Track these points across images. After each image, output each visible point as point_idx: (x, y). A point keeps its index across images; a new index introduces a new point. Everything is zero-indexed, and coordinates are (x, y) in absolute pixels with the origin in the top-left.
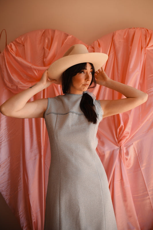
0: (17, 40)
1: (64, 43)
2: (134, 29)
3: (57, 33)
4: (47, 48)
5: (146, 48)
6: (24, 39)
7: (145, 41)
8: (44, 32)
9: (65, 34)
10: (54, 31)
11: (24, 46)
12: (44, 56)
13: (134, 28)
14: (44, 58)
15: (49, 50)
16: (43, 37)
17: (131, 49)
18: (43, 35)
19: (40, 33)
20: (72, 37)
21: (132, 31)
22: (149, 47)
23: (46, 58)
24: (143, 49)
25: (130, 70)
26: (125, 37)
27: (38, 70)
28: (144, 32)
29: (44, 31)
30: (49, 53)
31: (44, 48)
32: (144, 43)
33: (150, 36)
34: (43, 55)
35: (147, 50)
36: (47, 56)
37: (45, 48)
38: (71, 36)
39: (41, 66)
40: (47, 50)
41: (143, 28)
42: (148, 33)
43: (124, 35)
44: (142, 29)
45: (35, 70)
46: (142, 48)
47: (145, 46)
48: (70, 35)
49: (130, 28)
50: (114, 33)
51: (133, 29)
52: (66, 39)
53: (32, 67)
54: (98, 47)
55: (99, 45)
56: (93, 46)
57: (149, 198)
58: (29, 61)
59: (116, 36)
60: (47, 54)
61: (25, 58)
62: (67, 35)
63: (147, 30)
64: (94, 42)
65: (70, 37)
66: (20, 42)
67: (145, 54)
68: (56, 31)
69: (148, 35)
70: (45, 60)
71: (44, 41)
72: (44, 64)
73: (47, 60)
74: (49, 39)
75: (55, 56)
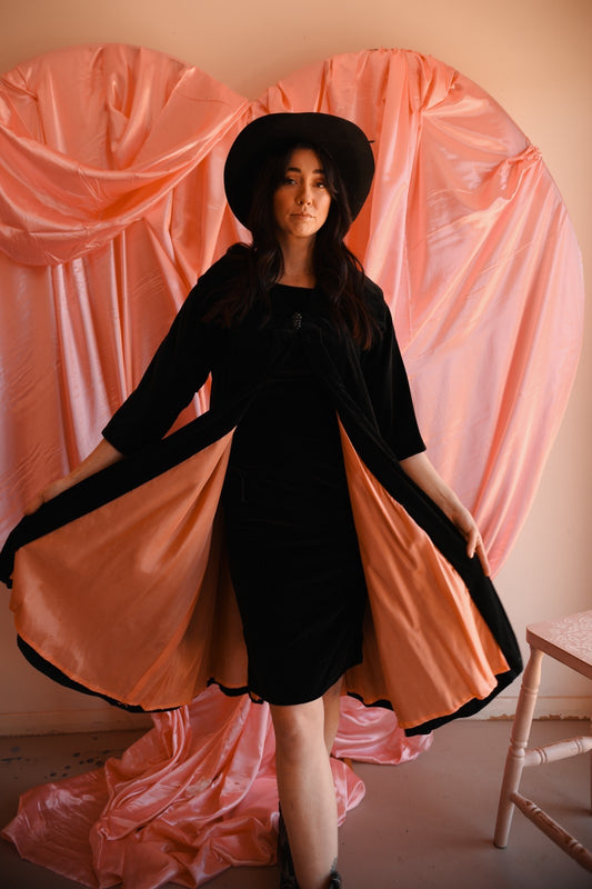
0: (11, 79)
1: (173, 92)
2: (385, 54)
3: (144, 56)
4: (119, 107)
5: (420, 111)
6: (32, 75)
7: (416, 90)
8: (102, 52)
9: (172, 60)
10: (136, 52)
11: (36, 99)
12: (110, 136)
13: (386, 50)
14: (108, 143)
15: (128, 114)
16: (98, 71)
17: (381, 116)
18: (100, 62)
19: (91, 58)
20: (198, 71)
21: (379, 61)
22: (430, 109)
23: (119, 140)
24: (414, 115)
25: (386, 178)
26: (359, 76)
27: (102, 180)
28: (415, 65)
29: (100, 49)
30: (126, 127)
31: (106, 108)
32: (417, 97)
33: (431, 76)
34: (104, 132)
35: (425, 118)
36: (122, 135)
37: (112, 108)
38: (193, 70)
39: (100, 169)
40: (118, 116)
41: (410, 51)
42: (427, 66)
43: (358, 71)
44: (409, 55)
45: (91, 179)
46: (411, 112)
47: (417, 107)
48: (191, 68)
49: (373, 50)
50: (325, 63)
51: (382, 52)
52: (176, 79)
53: (80, 171)
56: (264, 102)
58: (61, 148)
59: (333, 72)
60: (118, 130)
61: (45, 140)
62: (181, 67)
63: (423, 58)
64: (267, 90)
65: (190, 72)
66: (21, 85)
67: (419, 129)
68: (142, 51)
69: (424, 71)
70: (114, 147)
71: (105, 85)
72: (111, 161)
73: (122, 147)
74: (120, 78)
75: (144, 134)
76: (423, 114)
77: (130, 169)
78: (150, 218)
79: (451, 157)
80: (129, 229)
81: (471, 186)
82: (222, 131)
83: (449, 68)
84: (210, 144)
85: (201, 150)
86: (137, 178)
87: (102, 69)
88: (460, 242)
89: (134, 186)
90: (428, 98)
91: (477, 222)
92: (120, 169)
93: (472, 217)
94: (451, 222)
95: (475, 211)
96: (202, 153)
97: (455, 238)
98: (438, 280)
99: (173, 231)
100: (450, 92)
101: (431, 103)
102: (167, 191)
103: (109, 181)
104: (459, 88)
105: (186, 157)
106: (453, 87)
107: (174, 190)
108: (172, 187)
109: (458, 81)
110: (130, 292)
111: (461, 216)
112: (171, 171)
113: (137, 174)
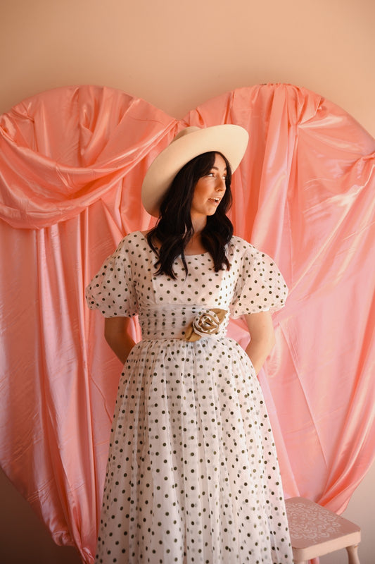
0: (17, 109)
1: (124, 115)
2: (271, 87)
3: (106, 93)
4: (87, 126)
5: (297, 124)
6: (31, 107)
7: (294, 110)
8: (78, 91)
9: (126, 95)
10: (101, 90)
11: (33, 122)
12: (80, 145)
13: (272, 85)
14: (79, 149)
15: (93, 130)
16: (75, 103)
17: (268, 128)
18: (77, 97)
19: (70, 94)
20: (141, 101)
21: (267, 91)
22: (304, 123)
23: (86, 148)
24: (292, 128)
25: (269, 171)
26: (254, 102)
27: (71, 175)
28: (291, 94)
29: (77, 88)
30: (91, 138)
31: (79, 126)
32: (294, 115)
33: (304, 100)
34: (77, 142)
35: (300, 129)
36: (88, 144)
37: (83, 127)
38: (138, 101)
40: (87, 131)
41: (289, 85)
42: (300, 94)
43: (252, 99)
44: (288, 87)
45: (65, 174)
46: (289, 125)
47: (295, 122)
48: (137, 100)
49: (263, 85)
50: (230, 94)
51: (269, 86)
52: (127, 106)
53: (57, 168)
54: (199, 124)
55: (200, 118)
56: (187, 121)
57: (316, 434)
58: (47, 153)
59: (235, 100)
60: (86, 141)
61: (37, 150)
62: (130, 99)
63: (298, 89)
64: (189, 113)
65: (136, 102)
66: (24, 113)
67: (296, 136)
68: (105, 89)
69: (299, 99)
70: (83, 152)
71: (79, 111)
72: (81, 162)
73: (88, 152)
74: (89, 107)
75: (104, 143)
76: (299, 126)
77: (93, 166)
78: (107, 201)
79: (320, 156)
80: (90, 207)
81: (335, 176)
82: (156, 141)
83: (317, 95)
84: (148, 148)
85: (141, 153)
86: (95, 173)
87: (77, 101)
88: (328, 216)
89: (93, 178)
90: (301, 119)
91: (340, 202)
92: (86, 167)
93: (336, 198)
94: (321, 202)
95: (336, 194)
96: (141, 156)
97: (323, 214)
98: (312, 243)
99: (122, 208)
100: (318, 111)
101: (304, 120)
102: (118, 180)
103: (77, 175)
104: (324, 109)
105: (130, 158)
106: (320, 108)
107: (124, 179)
108: (122, 177)
109: (324, 104)
110: (90, 251)
111: (327, 198)
112: (119, 168)
113: (95, 170)
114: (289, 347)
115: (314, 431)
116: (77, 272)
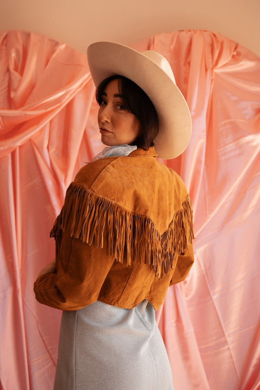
1: (51, 60)
2: (189, 33)
3: (33, 39)
4: (16, 70)
5: (212, 69)
7: (210, 56)
8: (6, 37)
9: (52, 40)
10: (28, 36)
12: (10, 88)
13: (190, 31)
14: (9, 91)
15: (22, 74)
16: (4, 47)
17: (187, 73)
18: (5, 41)
20: (67, 47)
21: (185, 37)
22: (221, 67)
23: (15, 90)
24: (209, 72)
26: (172, 47)
28: (209, 40)
29: (5, 34)
30: (20, 82)
31: (8, 70)
32: (210, 60)
33: (220, 46)
34: (6, 85)
35: (216, 74)
36: (18, 87)
37: (12, 70)
38: (63, 46)
40: (16, 75)
41: (206, 31)
42: (217, 40)
43: (171, 44)
44: (205, 33)
46: (206, 70)
47: (211, 66)
48: (62, 44)
49: (181, 31)
50: (150, 39)
51: (187, 32)
52: (53, 52)
57: (229, 349)
59: (155, 46)
60: (15, 84)
62: (57, 44)
63: (214, 35)
65: (62, 47)
67: (212, 80)
68: (32, 34)
69: (215, 45)
70: (12, 95)
71: (8, 55)
72: (11, 103)
73: (17, 95)
74: (17, 52)
75: (32, 87)
76: (216, 71)
77: (23, 108)
78: (36, 141)
79: (234, 98)
80: (20, 147)
81: (247, 117)
82: (81, 84)
83: (231, 41)
84: (74, 92)
85: (68, 96)
86: (26, 115)
87: (6, 46)
88: (240, 154)
89: (24, 120)
90: (216, 64)
91: (253, 141)
92: (16, 109)
93: (249, 138)
94: (234, 142)
95: (250, 134)
96: (68, 99)
97: (237, 152)
98: (226, 181)
99: (50, 147)
100: (233, 57)
101: (219, 65)
102: (46, 122)
103: (8, 117)
104: (239, 54)
105: (58, 100)
106: (235, 53)
107: (51, 122)
108: (49, 120)
109: (239, 49)
110: (21, 187)
111: (240, 138)
112: (48, 110)
113: (26, 112)
114: (204, 272)
115: (226, 347)
116: (9, 208)
